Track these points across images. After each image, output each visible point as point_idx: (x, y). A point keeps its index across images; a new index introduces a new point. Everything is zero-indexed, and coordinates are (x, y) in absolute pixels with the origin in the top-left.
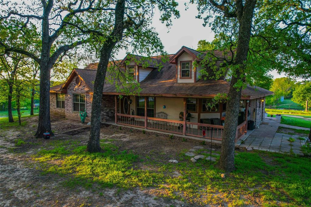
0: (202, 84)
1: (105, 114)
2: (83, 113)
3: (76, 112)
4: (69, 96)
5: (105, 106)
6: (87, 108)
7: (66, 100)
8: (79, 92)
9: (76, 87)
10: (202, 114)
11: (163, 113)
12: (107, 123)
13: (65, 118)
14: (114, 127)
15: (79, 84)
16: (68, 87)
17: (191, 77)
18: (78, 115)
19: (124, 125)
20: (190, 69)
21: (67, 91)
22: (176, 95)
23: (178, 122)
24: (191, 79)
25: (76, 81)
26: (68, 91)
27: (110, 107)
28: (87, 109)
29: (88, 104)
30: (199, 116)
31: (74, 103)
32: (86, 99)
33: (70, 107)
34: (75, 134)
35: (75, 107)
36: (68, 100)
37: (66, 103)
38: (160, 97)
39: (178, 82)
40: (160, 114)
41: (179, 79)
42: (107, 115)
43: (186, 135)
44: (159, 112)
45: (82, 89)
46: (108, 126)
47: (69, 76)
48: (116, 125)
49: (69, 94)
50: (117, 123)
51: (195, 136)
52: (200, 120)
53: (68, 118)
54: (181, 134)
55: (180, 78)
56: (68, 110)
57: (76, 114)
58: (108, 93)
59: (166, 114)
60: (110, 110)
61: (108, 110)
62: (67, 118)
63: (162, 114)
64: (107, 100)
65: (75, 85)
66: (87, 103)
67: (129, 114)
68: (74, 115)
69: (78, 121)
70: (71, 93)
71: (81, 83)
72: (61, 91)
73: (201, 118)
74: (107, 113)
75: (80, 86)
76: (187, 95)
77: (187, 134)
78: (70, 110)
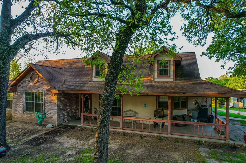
0: (183, 82)
1: (66, 114)
2: (41, 114)
3: (29, 113)
4: (19, 94)
5: (67, 106)
6: (45, 107)
7: (15, 99)
8: (35, 90)
9: (31, 84)
10: (173, 111)
11: (132, 111)
12: (71, 125)
13: (11, 119)
14: (82, 129)
15: (36, 80)
16: (19, 85)
17: (170, 76)
18: (32, 116)
19: (93, 126)
20: (168, 68)
21: (16, 88)
22: (165, 93)
23: (161, 121)
24: (170, 77)
25: (31, 77)
26: (19, 89)
27: (71, 106)
28: (45, 109)
29: (47, 103)
30: (171, 113)
31: (26, 102)
32: (44, 97)
33: (20, 107)
34: (41, 144)
35: (28, 108)
36: (18, 99)
37: (15, 103)
38: (145, 95)
39: (155, 81)
40: (128, 113)
41: (156, 77)
42: (67, 115)
43: (171, 135)
44: (127, 110)
45: (39, 87)
46: (73, 127)
47: (22, 72)
48: (83, 126)
49: (19, 93)
50: (84, 124)
51: (182, 134)
52: (172, 117)
53: (16, 120)
54: (166, 133)
55: (158, 77)
56: (16, 110)
57: (29, 115)
58: (69, 91)
59: (135, 112)
60: (71, 109)
61: (69, 109)
62: (14, 119)
63: (130, 112)
64: (69, 99)
65: (29, 82)
66: (45, 102)
67: (91, 112)
68: (25, 116)
69: (31, 123)
70: (23, 91)
71: (38, 79)
72: (10, 89)
73: (173, 115)
74: (68, 113)
75: (36, 83)
76: (179, 93)
77: (172, 133)
78: (20, 111)
